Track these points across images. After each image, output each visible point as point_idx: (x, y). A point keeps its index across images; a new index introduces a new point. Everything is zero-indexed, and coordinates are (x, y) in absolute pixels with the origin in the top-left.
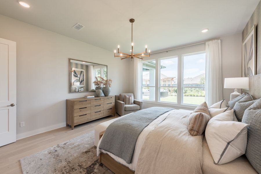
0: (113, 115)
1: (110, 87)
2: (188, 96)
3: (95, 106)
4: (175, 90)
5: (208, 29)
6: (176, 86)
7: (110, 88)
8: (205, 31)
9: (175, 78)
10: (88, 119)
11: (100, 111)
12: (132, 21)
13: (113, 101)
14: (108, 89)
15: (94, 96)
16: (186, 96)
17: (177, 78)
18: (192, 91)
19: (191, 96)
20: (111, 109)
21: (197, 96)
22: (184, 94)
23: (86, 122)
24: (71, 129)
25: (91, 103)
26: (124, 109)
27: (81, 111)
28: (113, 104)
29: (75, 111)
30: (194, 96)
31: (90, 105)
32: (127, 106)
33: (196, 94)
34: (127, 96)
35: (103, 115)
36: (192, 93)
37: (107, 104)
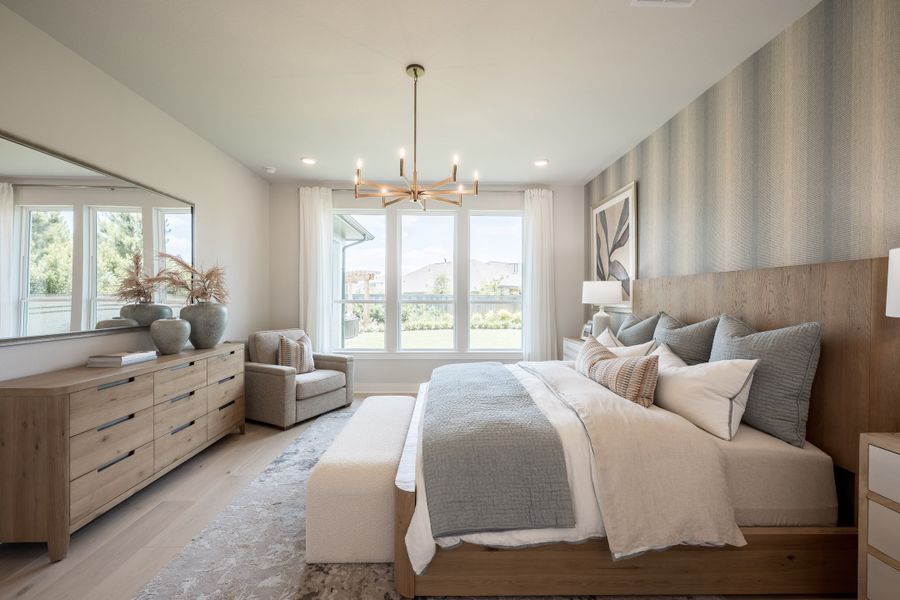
0: (238, 430)
1: (224, 304)
2: (414, 329)
3: (173, 401)
4: (374, 312)
5: (548, 161)
6: (380, 299)
7: (225, 309)
8: (541, 164)
9: (379, 273)
10: (141, 474)
11: (192, 423)
12: (415, 68)
13: (237, 365)
14: (218, 314)
15: (152, 354)
16: (409, 330)
17: (383, 273)
18: (420, 314)
19: (422, 329)
20: (233, 402)
21: (436, 328)
22: (403, 326)
23: (130, 493)
24: (48, 560)
25: (156, 388)
26: (294, 396)
27: (104, 439)
28: (240, 379)
29: (76, 447)
30: (429, 329)
31: (147, 402)
32: (301, 378)
33: (433, 324)
34: (291, 342)
35: (203, 438)
36: (423, 321)
37: (220, 382)
